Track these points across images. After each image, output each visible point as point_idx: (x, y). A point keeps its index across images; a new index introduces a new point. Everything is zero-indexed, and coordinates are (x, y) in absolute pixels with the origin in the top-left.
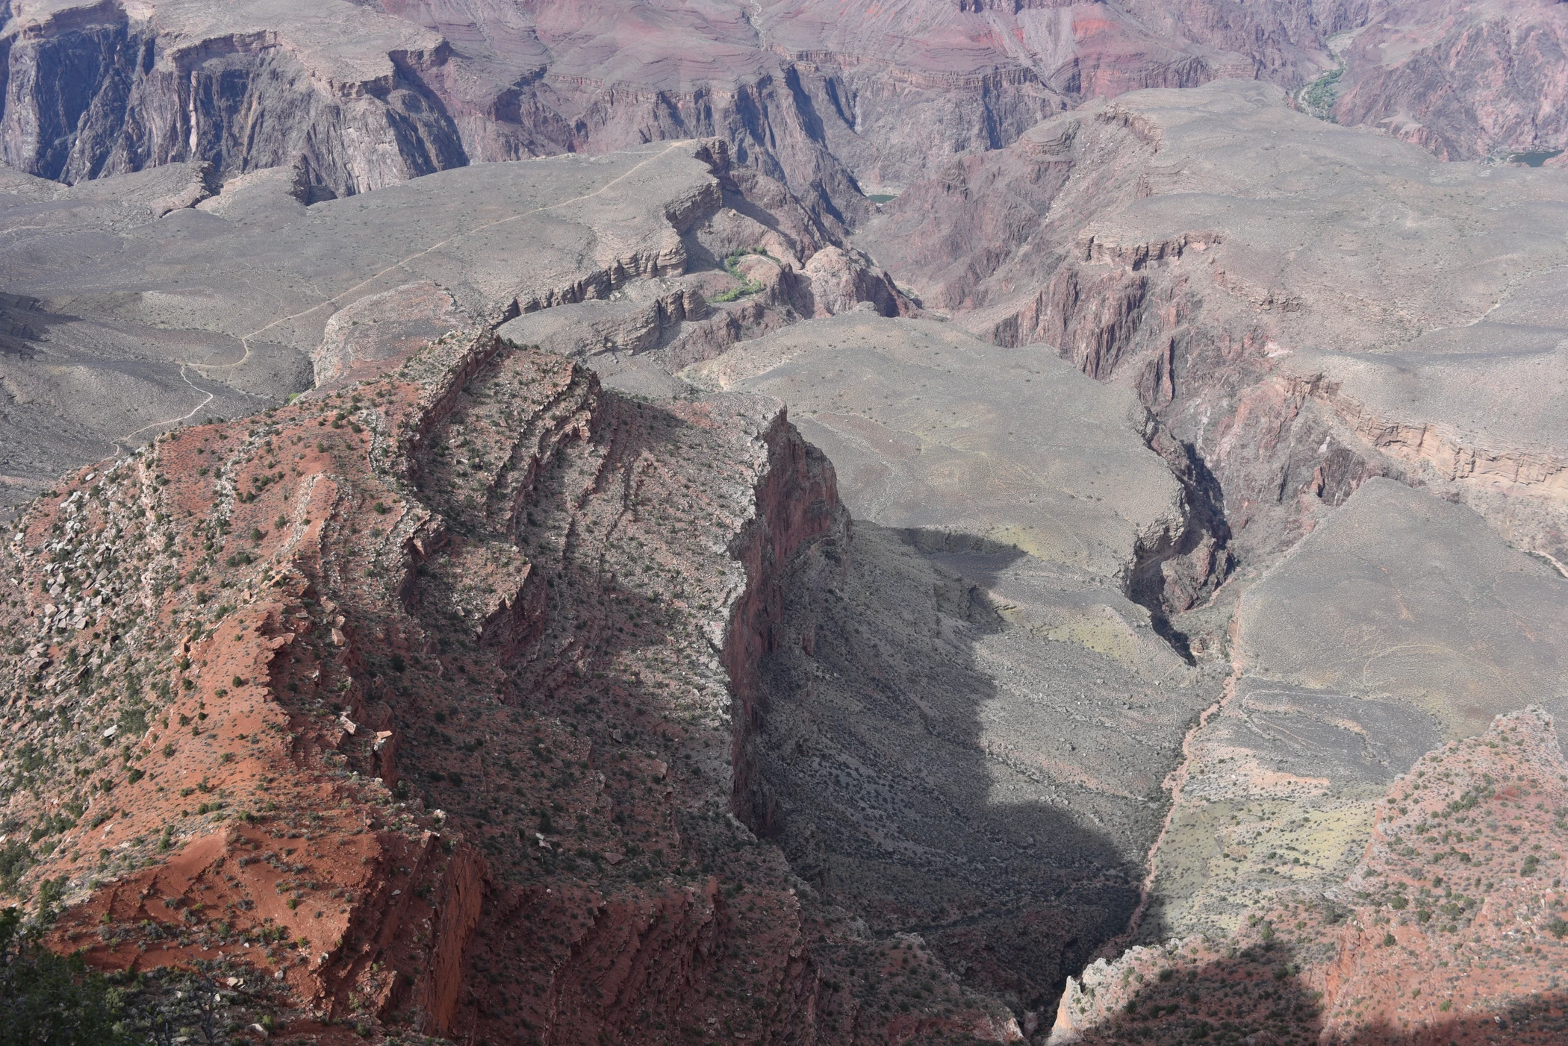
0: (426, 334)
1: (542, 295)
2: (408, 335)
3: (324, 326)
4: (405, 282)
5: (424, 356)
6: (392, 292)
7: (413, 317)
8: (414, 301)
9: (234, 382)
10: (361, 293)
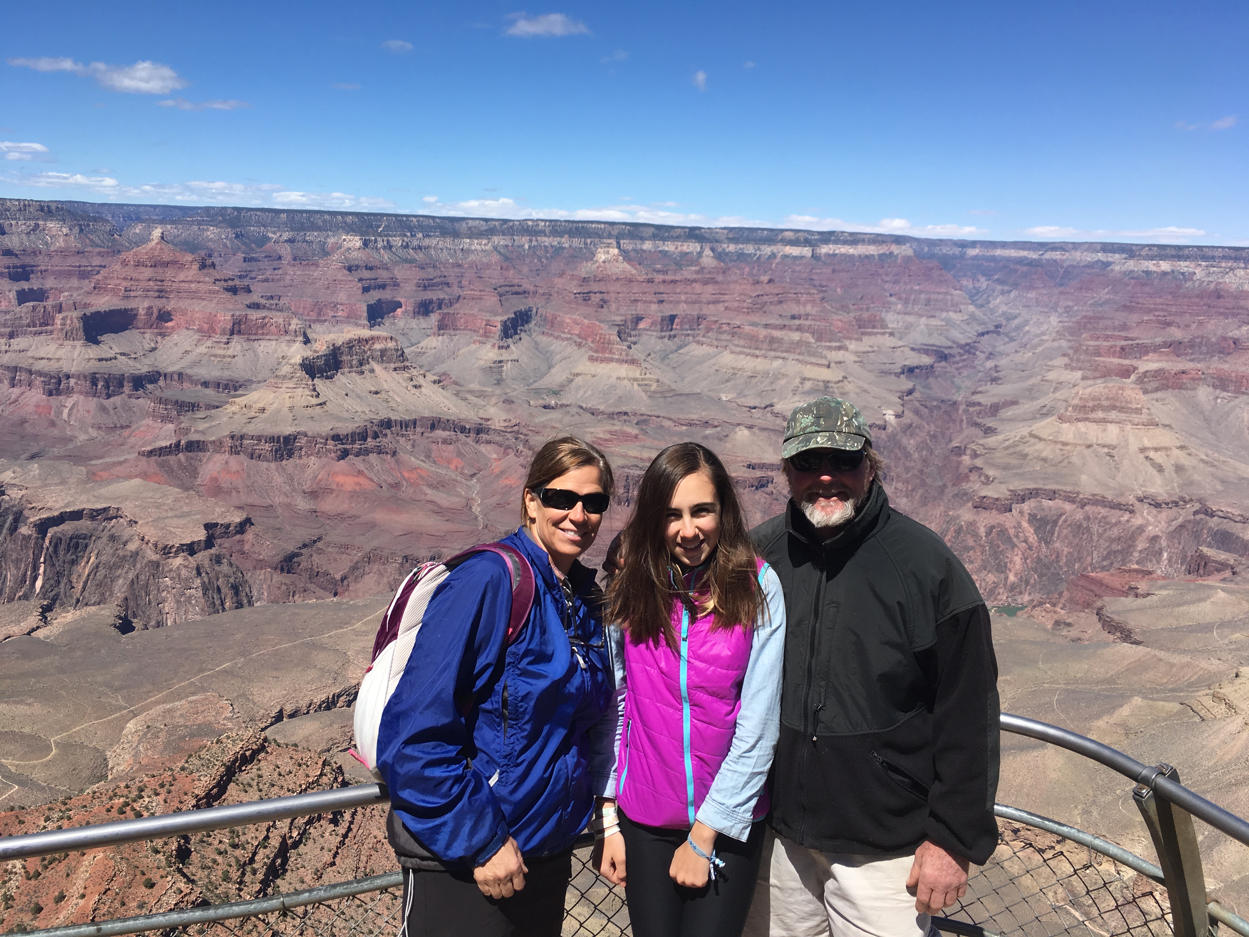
0: (206, 735)
1: (303, 704)
2: (192, 736)
3: (123, 728)
4: (194, 694)
5: (203, 754)
6: (183, 702)
7: (198, 722)
8: (201, 709)
9: (38, 776)
10: (157, 703)
